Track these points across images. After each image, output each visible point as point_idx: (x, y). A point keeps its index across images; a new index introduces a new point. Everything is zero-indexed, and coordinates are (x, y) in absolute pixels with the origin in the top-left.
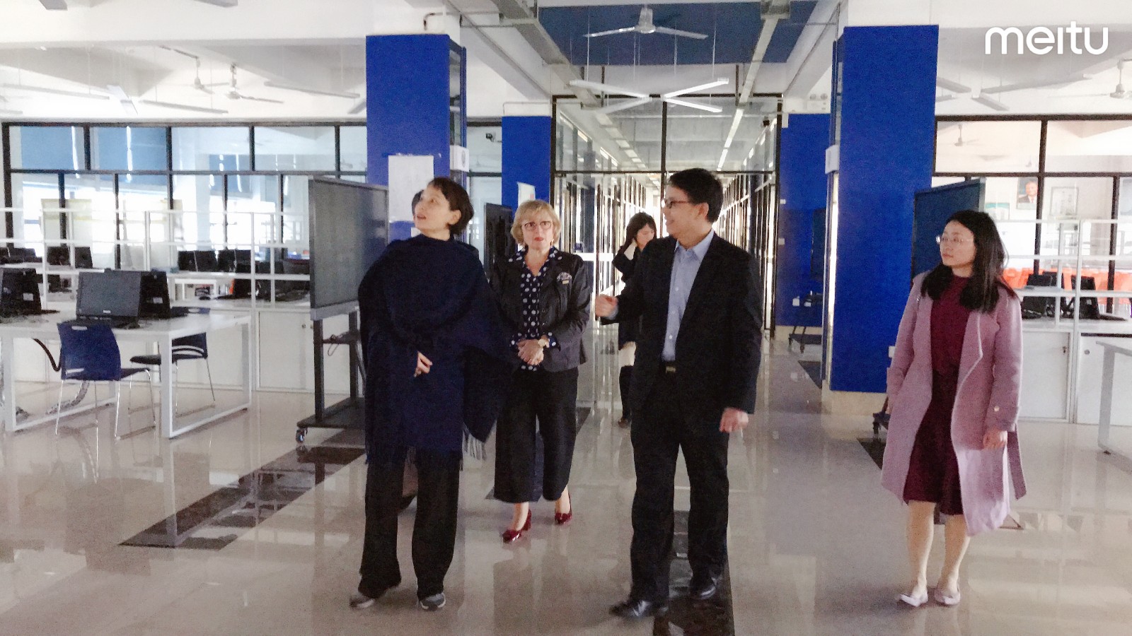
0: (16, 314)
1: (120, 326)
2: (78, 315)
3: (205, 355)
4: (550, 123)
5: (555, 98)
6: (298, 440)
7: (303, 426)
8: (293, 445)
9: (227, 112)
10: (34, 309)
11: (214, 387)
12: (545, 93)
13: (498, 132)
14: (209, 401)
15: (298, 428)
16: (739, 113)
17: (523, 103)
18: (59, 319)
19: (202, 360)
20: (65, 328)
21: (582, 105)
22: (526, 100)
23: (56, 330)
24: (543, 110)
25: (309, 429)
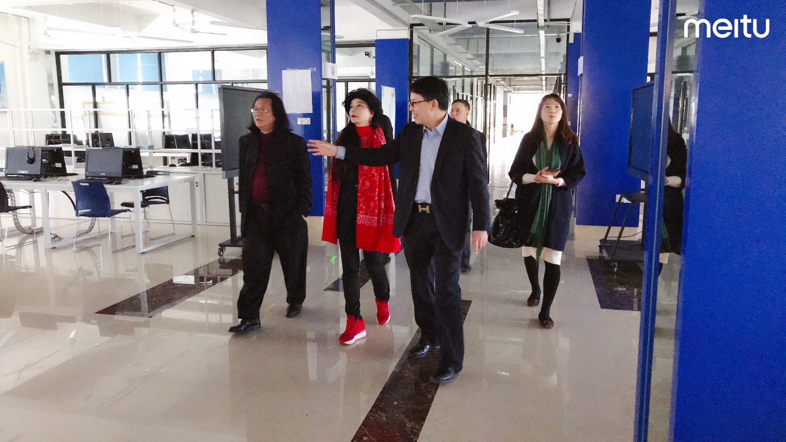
0: (52, 176)
1: (110, 183)
2: (87, 176)
3: (168, 202)
4: (408, 44)
5: (412, 26)
6: (219, 254)
7: (222, 247)
8: (218, 257)
9: (192, 42)
10: (62, 172)
11: (174, 222)
12: (405, 23)
13: (373, 50)
14: (172, 231)
15: (219, 247)
16: (542, 33)
17: (389, 30)
18: (75, 179)
19: (166, 204)
20: (76, 185)
21: (430, 30)
22: (391, 28)
23: (71, 185)
24: (404, 34)
25: (226, 248)
